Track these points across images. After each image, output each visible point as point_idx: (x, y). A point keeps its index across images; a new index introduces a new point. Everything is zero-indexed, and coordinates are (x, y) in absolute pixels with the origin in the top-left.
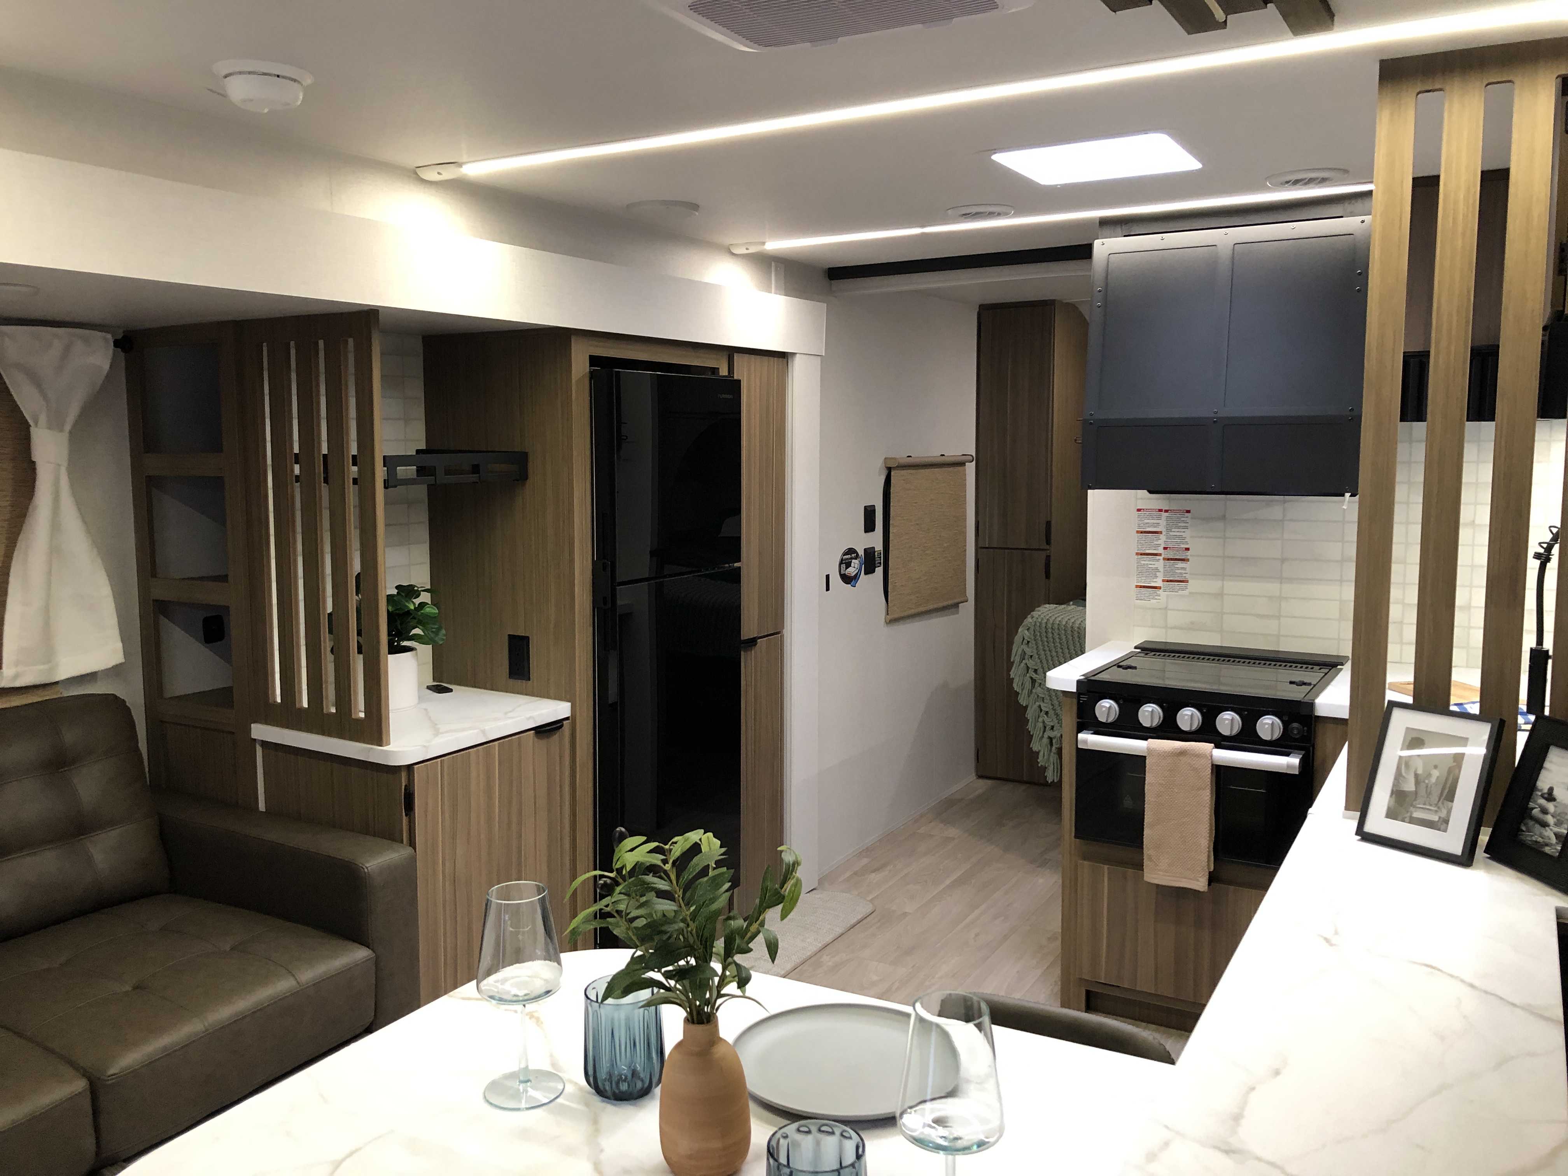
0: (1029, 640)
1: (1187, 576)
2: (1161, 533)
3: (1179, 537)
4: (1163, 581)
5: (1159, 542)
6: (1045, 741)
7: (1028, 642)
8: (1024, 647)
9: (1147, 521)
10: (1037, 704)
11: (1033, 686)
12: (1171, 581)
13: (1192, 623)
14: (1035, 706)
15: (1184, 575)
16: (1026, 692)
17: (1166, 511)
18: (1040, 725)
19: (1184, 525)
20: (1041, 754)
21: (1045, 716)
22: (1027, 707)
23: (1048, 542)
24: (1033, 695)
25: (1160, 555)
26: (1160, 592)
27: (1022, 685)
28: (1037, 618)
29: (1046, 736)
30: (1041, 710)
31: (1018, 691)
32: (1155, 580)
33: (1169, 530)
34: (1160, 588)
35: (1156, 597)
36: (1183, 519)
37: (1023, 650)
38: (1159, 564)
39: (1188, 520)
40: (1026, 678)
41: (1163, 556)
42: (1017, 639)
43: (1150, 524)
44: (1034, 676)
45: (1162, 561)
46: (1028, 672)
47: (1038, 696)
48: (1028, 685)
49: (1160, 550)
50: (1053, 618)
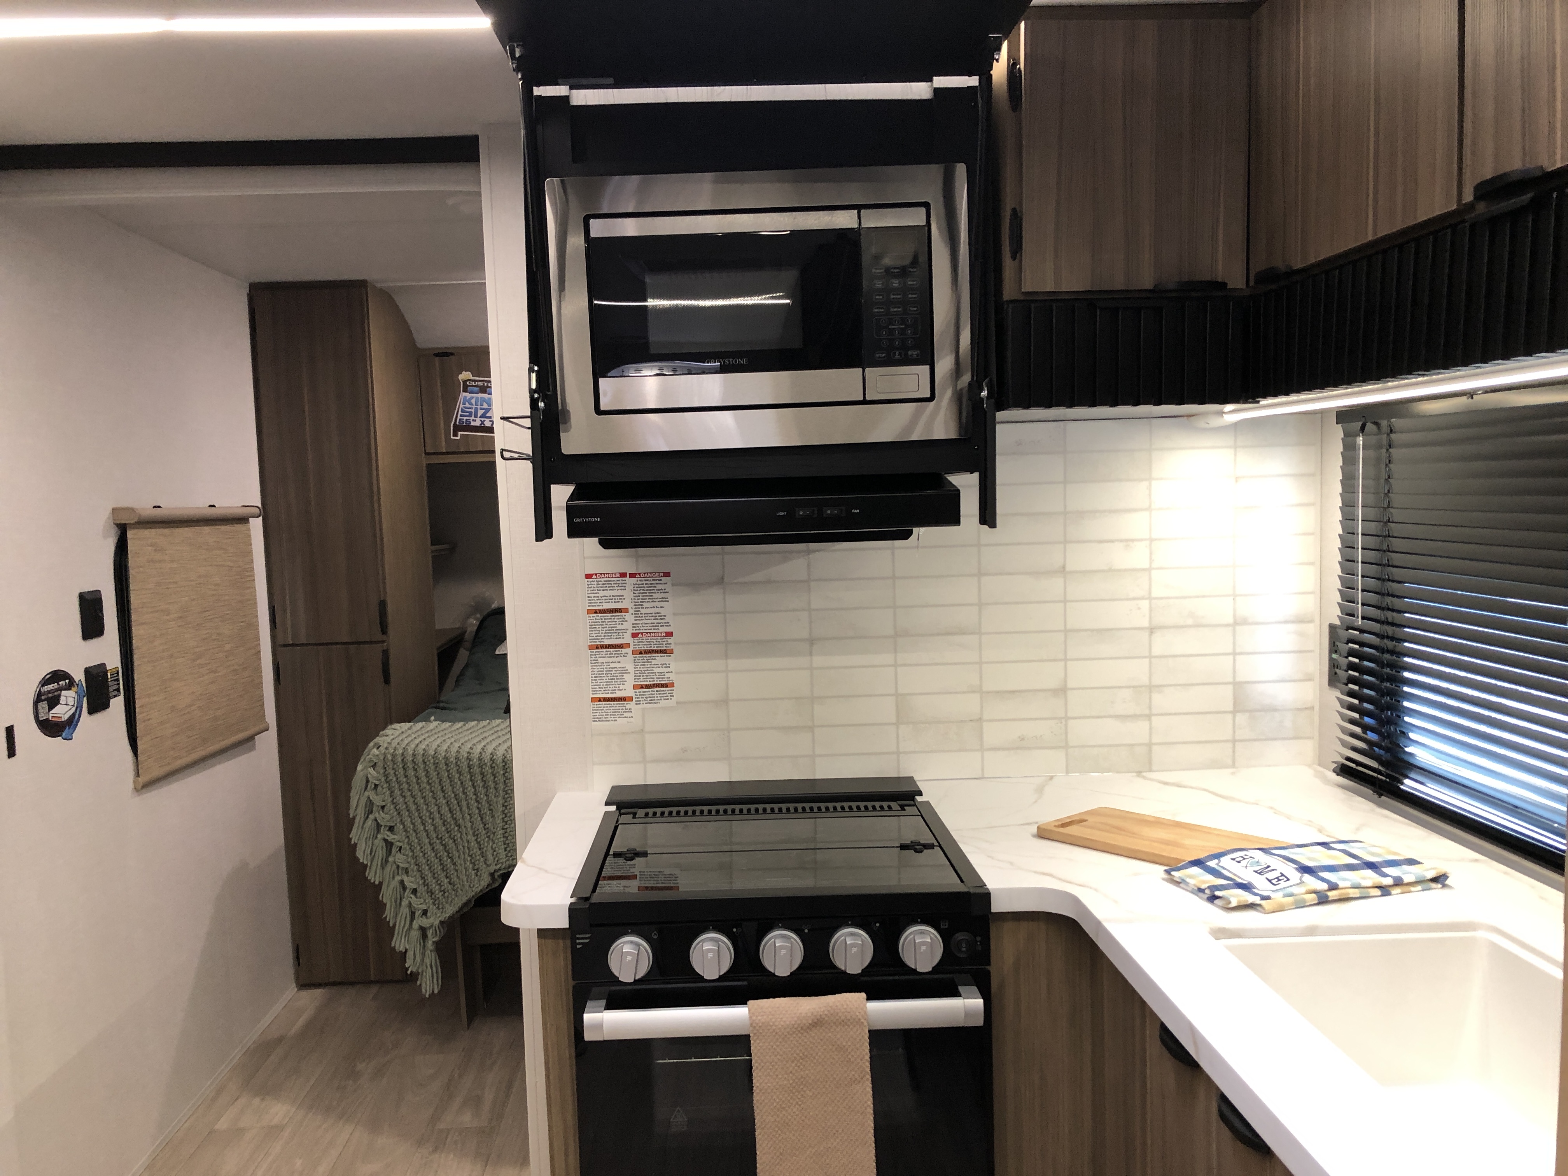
0: (377, 783)
1: (673, 677)
2: (626, 610)
3: (656, 615)
4: (635, 687)
5: (625, 626)
6: (415, 934)
7: (376, 786)
8: (370, 793)
9: (602, 593)
10: (398, 878)
11: (389, 852)
12: (647, 686)
13: (684, 750)
14: (395, 883)
15: (667, 675)
16: (378, 861)
17: (632, 576)
18: (405, 911)
19: (663, 595)
20: (410, 955)
21: (413, 896)
22: (381, 883)
23: (384, 631)
24: (389, 866)
25: (628, 646)
26: (631, 705)
27: (371, 854)
28: (387, 748)
29: (415, 925)
30: (404, 888)
31: (365, 863)
32: (622, 687)
33: (638, 606)
34: (630, 699)
35: (626, 715)
36: (659, 587)
37: (369, 798)
38: (627, 662)
39: (668, 587)
40: (376, 842)
41: (632, 648)
42: (357, 782)
43: (609, 597)
44: (391, 837)
45: (630, 656)
46: (378, 831)
47: (398, 867)
48: (381, 853)
49: (627, 639)
50: (413, 746)
